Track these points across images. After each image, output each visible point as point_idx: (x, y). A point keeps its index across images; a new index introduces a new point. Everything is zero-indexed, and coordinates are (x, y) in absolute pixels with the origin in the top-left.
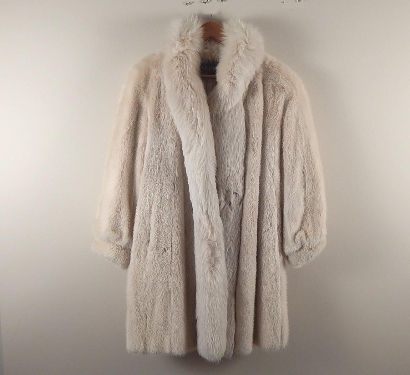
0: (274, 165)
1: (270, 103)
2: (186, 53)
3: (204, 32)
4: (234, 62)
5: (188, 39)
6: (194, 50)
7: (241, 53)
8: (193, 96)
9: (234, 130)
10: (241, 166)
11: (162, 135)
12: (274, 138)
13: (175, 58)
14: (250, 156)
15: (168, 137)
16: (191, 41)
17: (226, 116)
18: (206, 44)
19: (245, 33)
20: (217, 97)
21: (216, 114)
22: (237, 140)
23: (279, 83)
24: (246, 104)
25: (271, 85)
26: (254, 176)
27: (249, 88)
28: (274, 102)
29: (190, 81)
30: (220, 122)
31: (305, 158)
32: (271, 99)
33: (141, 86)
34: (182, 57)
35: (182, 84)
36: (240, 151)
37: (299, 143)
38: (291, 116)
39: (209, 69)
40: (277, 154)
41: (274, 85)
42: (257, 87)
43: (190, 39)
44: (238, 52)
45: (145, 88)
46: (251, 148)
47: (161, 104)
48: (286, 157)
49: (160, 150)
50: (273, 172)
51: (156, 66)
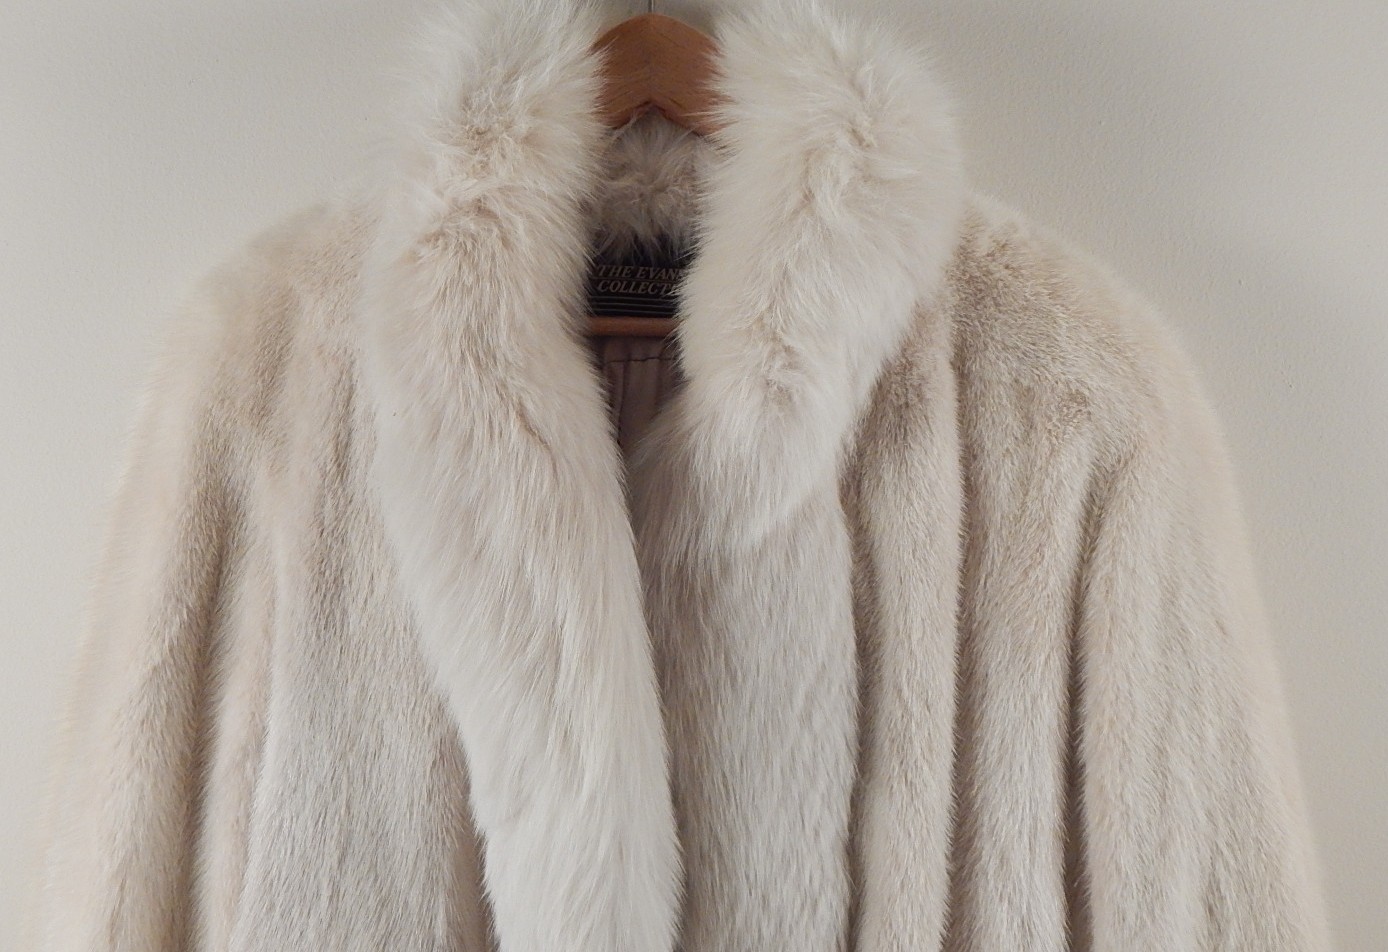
0: (1032, 861)
1: (1004, 487)
2: (498, 208)
3: (606, 80)
4: (791, 266)
5: (508, 127)
6: (544, 188)
7: (829, 204)
8: (532, 481)
9: (785, 661)
10: (830, 873)
11: (352, 691)
12: (1028, 699)
13: (428, 241)
14: (886, 813)
15: (390, 708)
16: (528, 140)
17: (741, 575)
18: (619, 144)
19: (852, 83)
20: (686, 465)
21: (681, 569)
22: (807, 718)
23: (1056, 368)
24: (858, 493)
25: (1006, 379)
26: (911, 937)
27: (875, 402)
28: (1024, 483)
29: (516, 382)
30: (700, 614)
31: (1221, 821)
32: (1008, 461)
33: (239, 404)
34: (472, 236)
35: (467, 403)
36: (822, 785)
37: (1184, 734)
38: (1134, 571)
39: (637, 286)
40: (1049, 797)
41: (1025, 383)
42: (920, 397)
43: (523, 126)
44: (808, 197)
45: (262, 411)
46: (888, 765)
47: (350, 509)
48: (1106, 822)
49: (344, 787)
50: (1024, 911)
51: (325, 283)
